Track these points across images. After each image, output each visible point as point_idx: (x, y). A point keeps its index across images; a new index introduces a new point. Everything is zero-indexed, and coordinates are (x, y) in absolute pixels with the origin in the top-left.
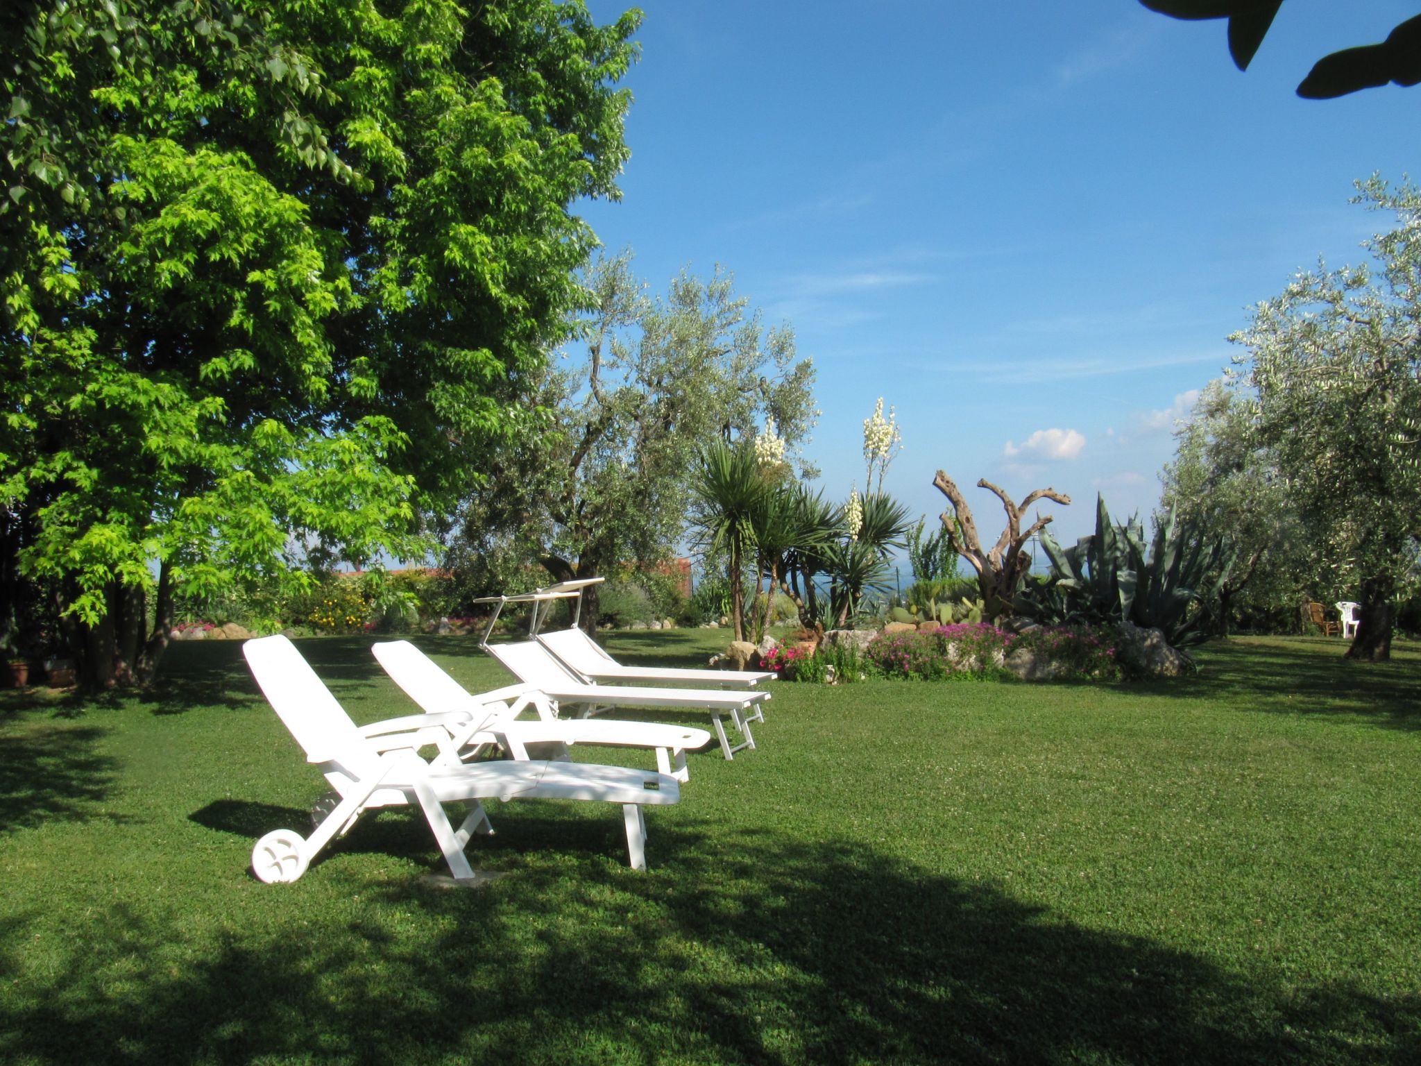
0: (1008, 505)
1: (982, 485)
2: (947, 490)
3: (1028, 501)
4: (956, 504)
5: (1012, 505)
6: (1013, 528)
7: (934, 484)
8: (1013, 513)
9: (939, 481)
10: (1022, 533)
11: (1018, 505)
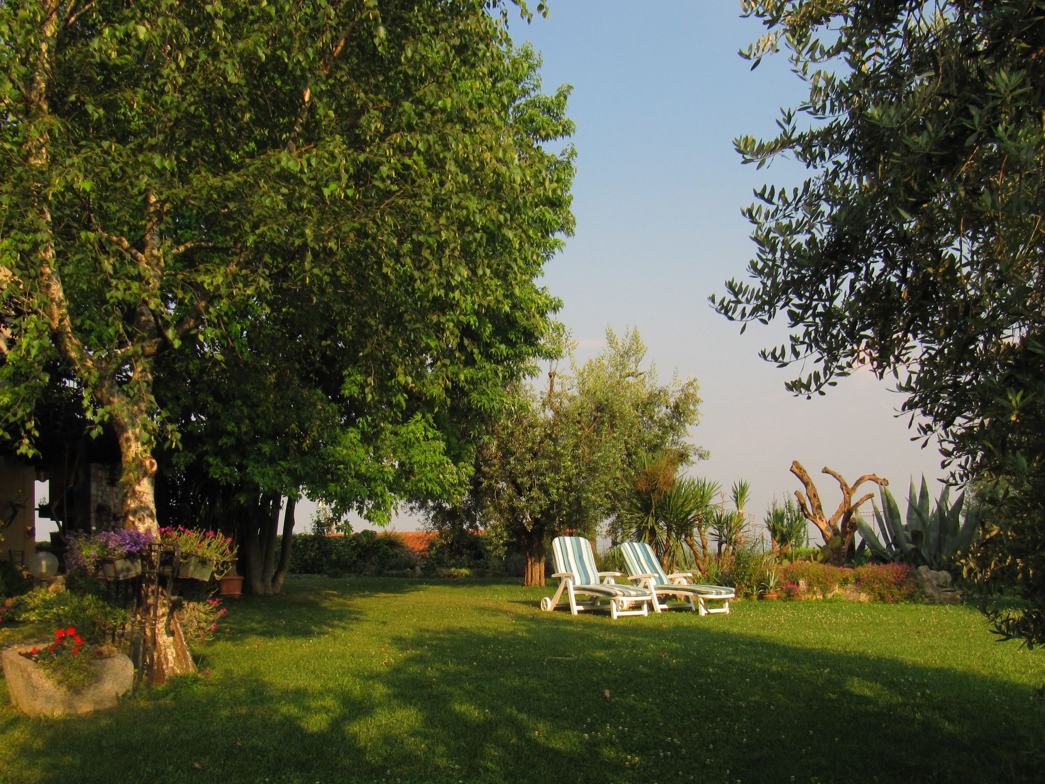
0: (843, 486)
1: (826, 471)
2: (800, 474)
3: (858, 483)
4: (806, 484)
5: (846, 485)
6: (847, 501)
7: (791, 470)
8: (847, 491)
9: (795, 469)
10: (852, 504)
11: (850, 485)
